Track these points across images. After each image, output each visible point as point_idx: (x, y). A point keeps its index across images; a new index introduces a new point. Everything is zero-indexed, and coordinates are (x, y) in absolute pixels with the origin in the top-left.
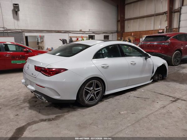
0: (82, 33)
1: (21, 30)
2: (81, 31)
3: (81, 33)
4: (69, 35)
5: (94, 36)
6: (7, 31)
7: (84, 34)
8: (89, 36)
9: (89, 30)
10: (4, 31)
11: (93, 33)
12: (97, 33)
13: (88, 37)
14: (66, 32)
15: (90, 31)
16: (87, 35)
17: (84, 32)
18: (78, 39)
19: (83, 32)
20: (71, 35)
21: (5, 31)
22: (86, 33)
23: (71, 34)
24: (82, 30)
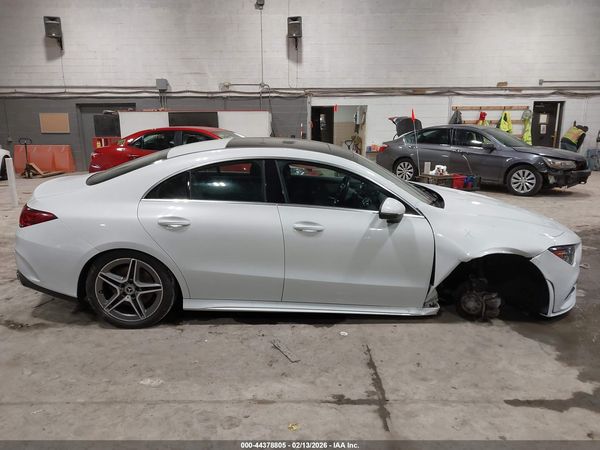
0: (507, 92)
1: (305, 89)
2: (502, 86)
3: (502, 92)
4: (450, 103)
5: (562, 103)
6: (268, 95)
7: (513, 96)
8: (536, 103)
9: (541, 82)
10: (262, 93)
11: (560, 91)
12: (576, 94)
13: (531, 108)
14: (441, 92)
15: (544, 85)
16: (530, 103)
17: (517, 92)
18: (482, 117)
19: (511, 89)
20: (459, 101)
22: (524, 92)
23: (460, 97)
24: (506, 83)
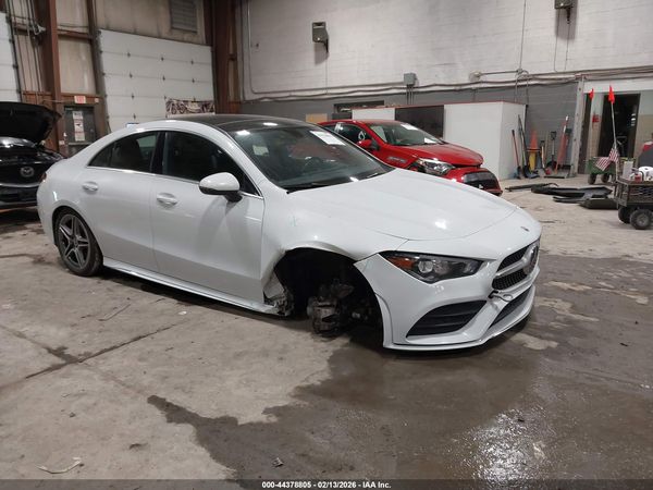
1: (575, 72)
6: (525, 83)
10: (519, 81)
21: (520, 84)
